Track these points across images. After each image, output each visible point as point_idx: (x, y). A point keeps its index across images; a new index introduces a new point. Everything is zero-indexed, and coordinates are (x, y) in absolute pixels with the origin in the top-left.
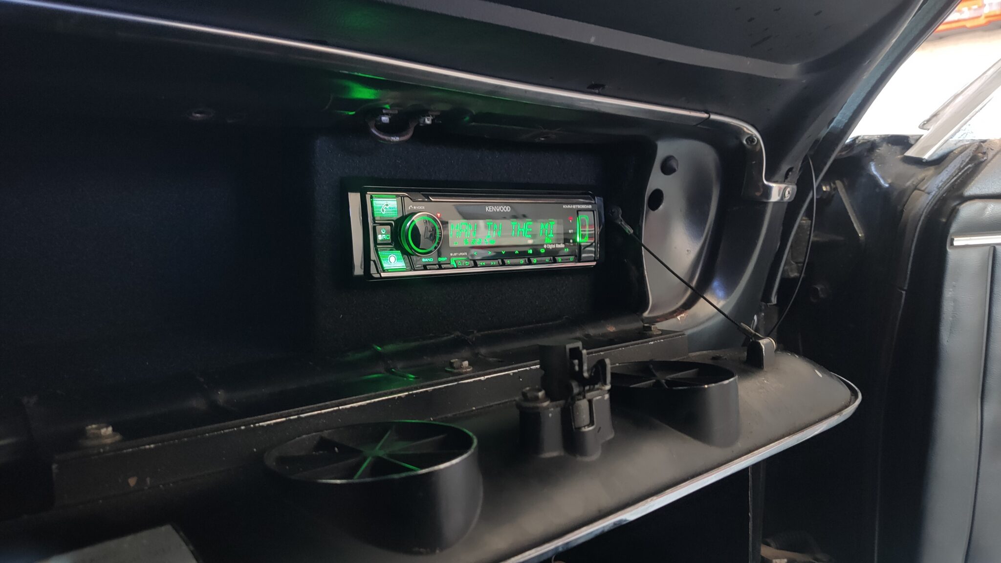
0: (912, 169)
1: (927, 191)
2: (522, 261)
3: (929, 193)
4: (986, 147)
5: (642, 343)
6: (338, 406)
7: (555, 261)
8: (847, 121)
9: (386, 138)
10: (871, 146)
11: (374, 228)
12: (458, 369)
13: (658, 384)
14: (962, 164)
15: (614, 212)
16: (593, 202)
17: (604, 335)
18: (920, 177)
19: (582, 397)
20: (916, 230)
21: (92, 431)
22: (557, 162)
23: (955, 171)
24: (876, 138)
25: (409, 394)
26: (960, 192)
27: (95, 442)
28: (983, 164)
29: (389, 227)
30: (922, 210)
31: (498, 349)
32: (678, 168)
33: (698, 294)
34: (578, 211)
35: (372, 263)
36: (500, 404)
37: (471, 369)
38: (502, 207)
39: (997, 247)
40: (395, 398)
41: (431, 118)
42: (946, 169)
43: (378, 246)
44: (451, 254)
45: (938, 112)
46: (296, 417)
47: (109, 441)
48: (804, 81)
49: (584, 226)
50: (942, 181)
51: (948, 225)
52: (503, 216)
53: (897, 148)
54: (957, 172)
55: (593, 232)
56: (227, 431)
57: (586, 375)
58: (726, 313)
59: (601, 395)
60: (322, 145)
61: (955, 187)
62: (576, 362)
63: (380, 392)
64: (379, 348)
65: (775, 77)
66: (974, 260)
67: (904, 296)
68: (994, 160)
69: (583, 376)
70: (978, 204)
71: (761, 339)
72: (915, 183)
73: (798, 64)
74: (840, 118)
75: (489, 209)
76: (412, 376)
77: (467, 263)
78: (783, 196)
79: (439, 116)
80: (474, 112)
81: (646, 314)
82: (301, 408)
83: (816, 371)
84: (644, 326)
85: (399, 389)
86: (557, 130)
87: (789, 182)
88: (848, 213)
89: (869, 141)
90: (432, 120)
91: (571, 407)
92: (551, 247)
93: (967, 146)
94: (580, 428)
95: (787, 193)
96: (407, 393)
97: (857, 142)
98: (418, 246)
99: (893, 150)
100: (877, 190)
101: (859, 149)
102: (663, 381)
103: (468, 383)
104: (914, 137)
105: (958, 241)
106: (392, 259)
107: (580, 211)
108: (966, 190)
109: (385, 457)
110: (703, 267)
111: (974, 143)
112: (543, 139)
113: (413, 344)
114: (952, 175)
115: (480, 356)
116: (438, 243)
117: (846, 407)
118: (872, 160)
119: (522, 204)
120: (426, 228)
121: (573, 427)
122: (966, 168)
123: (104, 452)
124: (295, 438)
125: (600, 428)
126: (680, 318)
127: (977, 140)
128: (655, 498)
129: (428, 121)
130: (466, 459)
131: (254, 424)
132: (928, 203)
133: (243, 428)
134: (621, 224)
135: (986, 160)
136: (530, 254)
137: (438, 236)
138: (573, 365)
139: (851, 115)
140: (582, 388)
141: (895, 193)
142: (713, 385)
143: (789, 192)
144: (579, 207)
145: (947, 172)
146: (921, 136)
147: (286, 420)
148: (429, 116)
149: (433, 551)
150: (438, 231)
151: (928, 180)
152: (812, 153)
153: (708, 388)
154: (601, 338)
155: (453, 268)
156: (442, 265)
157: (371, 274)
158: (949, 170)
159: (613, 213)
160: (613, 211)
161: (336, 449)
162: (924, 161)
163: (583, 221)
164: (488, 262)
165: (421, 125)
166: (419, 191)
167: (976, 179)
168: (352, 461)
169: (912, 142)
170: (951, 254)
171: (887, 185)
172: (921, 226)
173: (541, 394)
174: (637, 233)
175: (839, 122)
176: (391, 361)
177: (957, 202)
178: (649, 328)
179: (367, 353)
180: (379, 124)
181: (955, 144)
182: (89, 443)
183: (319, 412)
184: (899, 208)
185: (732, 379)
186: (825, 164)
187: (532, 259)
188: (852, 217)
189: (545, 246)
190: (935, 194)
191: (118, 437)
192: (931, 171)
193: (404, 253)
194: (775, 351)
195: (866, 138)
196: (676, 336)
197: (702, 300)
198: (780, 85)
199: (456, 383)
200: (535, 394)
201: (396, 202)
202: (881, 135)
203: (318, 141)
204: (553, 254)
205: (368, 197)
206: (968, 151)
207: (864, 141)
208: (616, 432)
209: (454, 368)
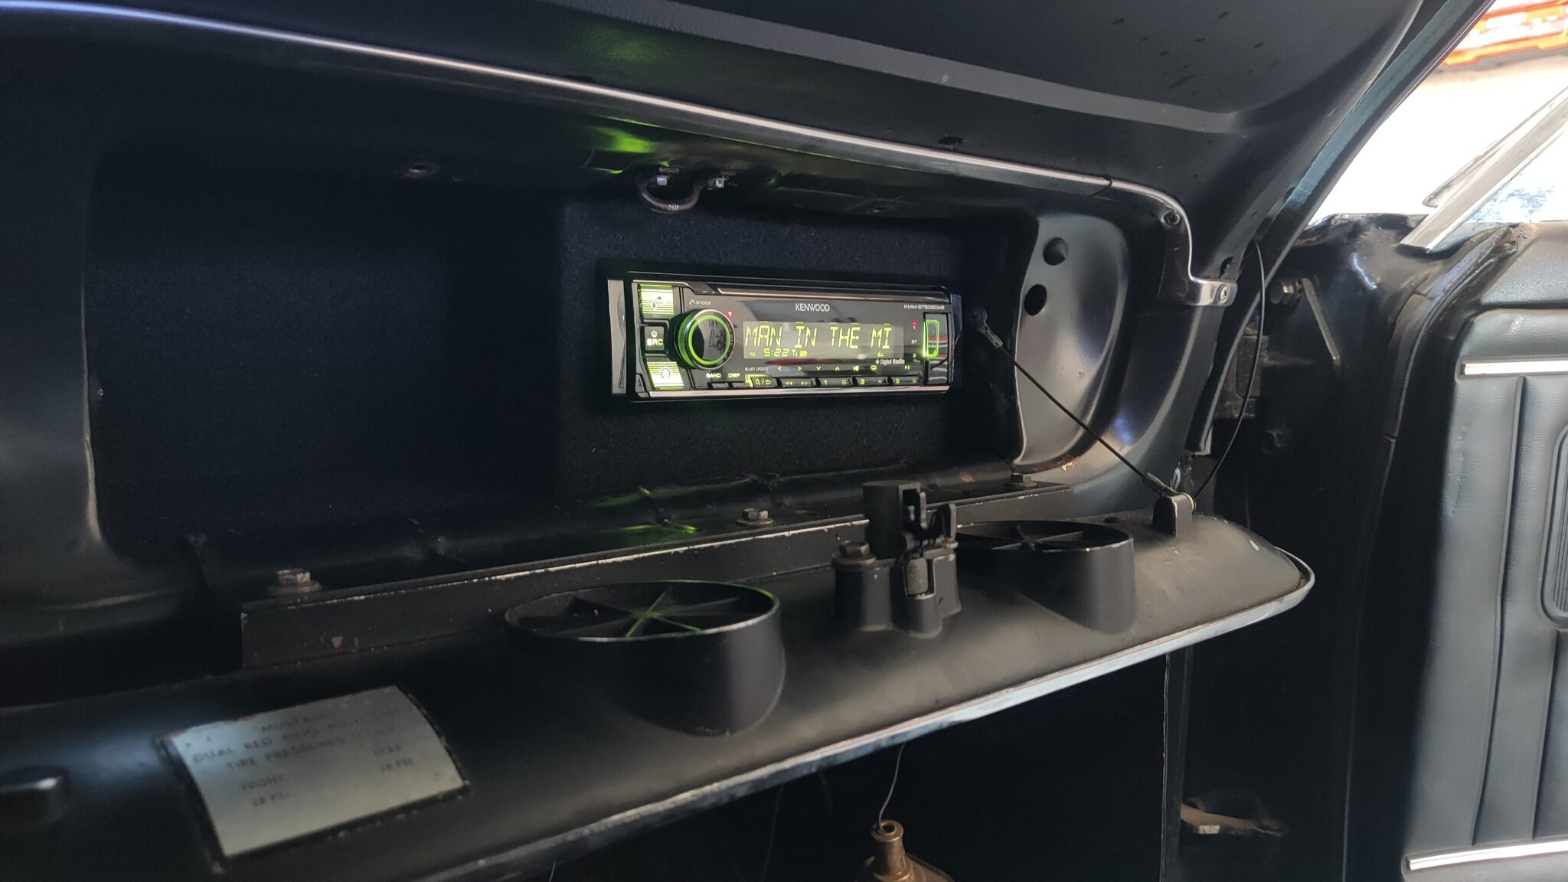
0: (1411, 264)
1: (1429, 296)
2: (844, 382)
3: (1432, 299)
4: (1517, 234)
5: (1008, 497)
6: (597, 560)
7: (891, 383)
8: (1310, 193)
9: (662, 206)
10: (1352, 230)
11: (642, 330)
12: (753, 520)
13: (1025, 546)
14: (1480, 257)
15: (976, 316)
16: (947, 301)
17: (956, 486)
18: (1421, 276)
19: (918, 556)
20: (1411, 351)
21: (285, 577)
22: (897, 243)
23: (1470, 268)
24: (1361, 218)
25: (689, 550)
26: (1476, 298)
27: (290, 590)
28: (1511, 259)
29: (662, 329)
30: (1422, 322)
31: (809, 499)
32: (1067, 254)
33: (1092, 436)
34: (924, 314)
35: (638, 377)
36: (810, 569)
37: (772, 521)
38: (818, 305)
39: (1528, 378)
40: (670, 553)
41: (723, 179)
42: (1458, 265)
43: (646, 354)
44: (746, 369)
45: (1449, 183)
46: (543, 570)
47: (307, 589)
48: (1245, 137)
49: (932, 337)
50: (1451, 281)
51: (1457, 345)
52: (820, 318)
53: (1391, 233)
54: (1472, 269)
55: (947, 345)
56: (456, 583)
57: (924, 525)
58: (1133, 463)
59: (945, 555)
60: (571, 213)
61: (1469, 291)
62: (912, 508)
63: (652, 545)
64: (647, 492)
65: (1203, 130)
66: (1495, 397)
67: (1393, 446)
68: (1526, 253)
69: (920, 526)
70: (1502, 316)
71: (1173, 494)
72: (1413, 284)
73: (1236, 113)
74: (1302, 189)
75: (800, 307)
76: (693, 528)
77: (768, 382)
78: (1217, 298)
79: (733, 177)
80: (783, 174)
81: (1018, 461)
82: (549, 561)
83: (1251, 542)
84: (1012, 475)
85: (676, 542)
86: (898, 198)
87: (1226, 278)
88: (1317, 325)
89: (1350, 222)
90: (725, 182)
91: (903, 568)
92: (885, 363)
93: (1490, 231)
94: (914, 596)
95: (1223, 293)
96: (686, 548)
97: (1333, 222)
98: (701, 356)
99: (1384, 236)
100: (1360, 293)
101: (1336, 234)
102: (1032, 545)
103: (767, 539)
104: (1414, 218)
105: (1471, 369)
106: (665, 373)
107: (928, 313)
108: (1485, 295)
109: (660, 619)
110: (1101, 396)
111: (1500, 228)
112: (877, 211)
113: (693, 489)
114: (1465, 273)
115: (783, 508)
116: (728, 354)
117: (1291, 591)
118: (1355, 250)
119: (847, 301)
120: (712, 332)
121: (906, 594)
122: (1486, 264)
123: (302, 603)
124: (542, 597)
125: (941, 599)
126: (1066, 468)
127: (1504, 224)
128: (1012, 689)
129: (719, 184)
130: (765, 620)
131: (489, 577)
132: (1430, 313)
133: (475, 580)
134: (986, 333)
135: (1515, 252)
136: (855, 372)
137: (728, 343)
138: (908, 513)
139: (1316, 184)
140: (918, 543)
141: (1385, 298)
142: (1098, 548)
143: (1226, 293)
144: (927, 307)
145: (1458, 269)
146: (1425, 216)
147: (530, 574)
148: (721, 177)
149: (722, 733)
150: (729, 336)
151: (1432, 280)
152: (1261, 238)
153: (1090, 551)
154: (952, 490)
155: (749, 388)
156: (733, 384)
157: (636, 394)
158: (1461, 266)
159: (974, 317)
160: (975, 314)
161: (596, 611)
162: (1427, 252)
163: (932, 326)
164: (797, 381)
165: (710, 189)
166: (704, 280)
167: (1500, 280)
168: (619, 622)
169: (1412, 224)
170: (1462, 387)
171: (1374, 287)
172: (1419, 346)
173: (864, 548)
174: (1009, 347)
175: (1300, 194)
176: (663, 509)
177: (1472, 313)
178: (1020, 478)
179: (631, 498)
180: (654, 186)
181: (1473, 229)
182: (282, 591)
183: (572, 566)
184: (1390, 319)
185: (1123, 543)
186: (1280, 253)
187: (858, 379)
188: (1323, 332)
189: (877, 362)
190: (1441, 299)
191: (317, 586)
192: (1437, 267)
193: (682, 364)
194: (1193, 513)
195: (1347, 216)
196: (1057, 490)
197: (1098, 443)
198: (1210, 142)
199: (751, 538)
200: (857, 548)
201: (672, 294)
202: (1368, 214)
203: (568, 209)
204: (889, 374)
205: (634, 286)
206: (1490, 239)
207: (1343, 222)
208: (963, 604)
209: (748, 520)
